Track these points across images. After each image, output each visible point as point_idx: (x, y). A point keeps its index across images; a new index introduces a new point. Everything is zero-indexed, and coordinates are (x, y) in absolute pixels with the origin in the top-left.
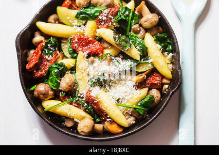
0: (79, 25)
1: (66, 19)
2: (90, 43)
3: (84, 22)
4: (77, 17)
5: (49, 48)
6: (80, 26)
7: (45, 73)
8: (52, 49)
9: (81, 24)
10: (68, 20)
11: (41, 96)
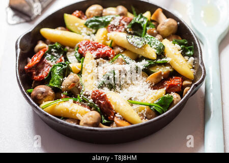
0: (88, 33)
1: (74, 26)
2: (100, 48)
3: (94, 31)
4: (86, 25)
5: (53, 53)
6: (89, 35)
7: (47, 75)
8: (56, 54)
9: (90, 33)
10: (76, 27)
11: (40, 95)
